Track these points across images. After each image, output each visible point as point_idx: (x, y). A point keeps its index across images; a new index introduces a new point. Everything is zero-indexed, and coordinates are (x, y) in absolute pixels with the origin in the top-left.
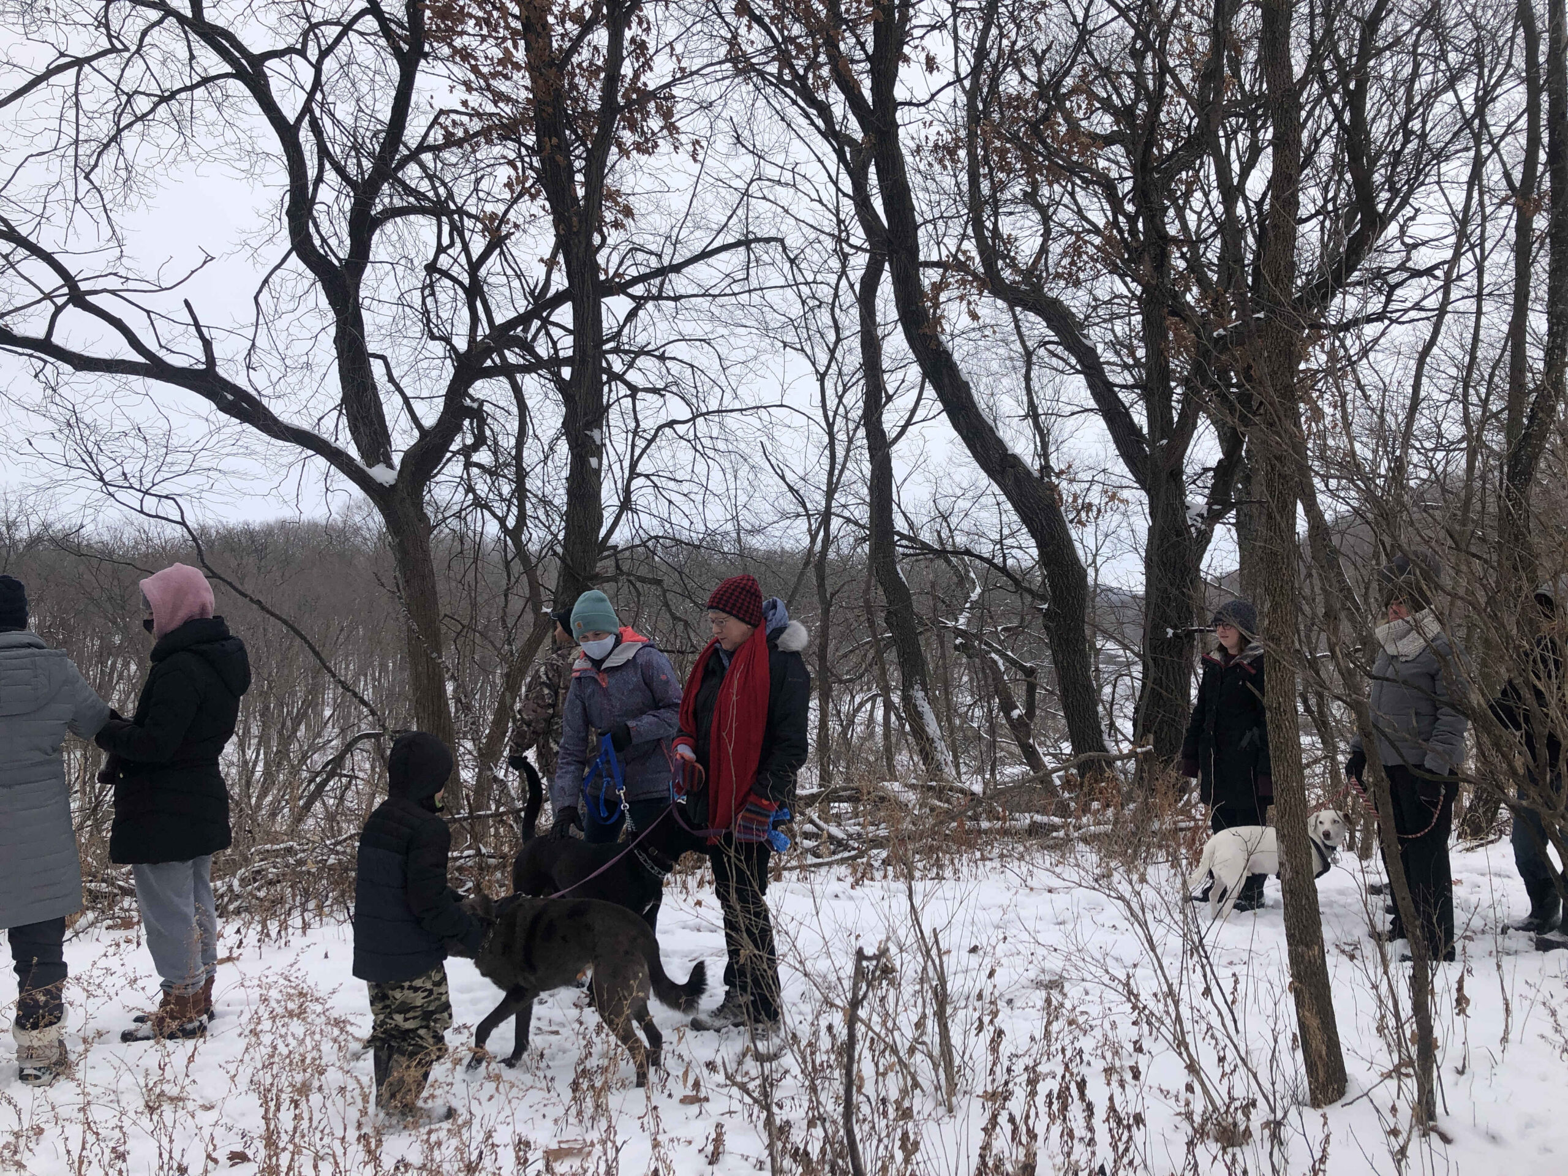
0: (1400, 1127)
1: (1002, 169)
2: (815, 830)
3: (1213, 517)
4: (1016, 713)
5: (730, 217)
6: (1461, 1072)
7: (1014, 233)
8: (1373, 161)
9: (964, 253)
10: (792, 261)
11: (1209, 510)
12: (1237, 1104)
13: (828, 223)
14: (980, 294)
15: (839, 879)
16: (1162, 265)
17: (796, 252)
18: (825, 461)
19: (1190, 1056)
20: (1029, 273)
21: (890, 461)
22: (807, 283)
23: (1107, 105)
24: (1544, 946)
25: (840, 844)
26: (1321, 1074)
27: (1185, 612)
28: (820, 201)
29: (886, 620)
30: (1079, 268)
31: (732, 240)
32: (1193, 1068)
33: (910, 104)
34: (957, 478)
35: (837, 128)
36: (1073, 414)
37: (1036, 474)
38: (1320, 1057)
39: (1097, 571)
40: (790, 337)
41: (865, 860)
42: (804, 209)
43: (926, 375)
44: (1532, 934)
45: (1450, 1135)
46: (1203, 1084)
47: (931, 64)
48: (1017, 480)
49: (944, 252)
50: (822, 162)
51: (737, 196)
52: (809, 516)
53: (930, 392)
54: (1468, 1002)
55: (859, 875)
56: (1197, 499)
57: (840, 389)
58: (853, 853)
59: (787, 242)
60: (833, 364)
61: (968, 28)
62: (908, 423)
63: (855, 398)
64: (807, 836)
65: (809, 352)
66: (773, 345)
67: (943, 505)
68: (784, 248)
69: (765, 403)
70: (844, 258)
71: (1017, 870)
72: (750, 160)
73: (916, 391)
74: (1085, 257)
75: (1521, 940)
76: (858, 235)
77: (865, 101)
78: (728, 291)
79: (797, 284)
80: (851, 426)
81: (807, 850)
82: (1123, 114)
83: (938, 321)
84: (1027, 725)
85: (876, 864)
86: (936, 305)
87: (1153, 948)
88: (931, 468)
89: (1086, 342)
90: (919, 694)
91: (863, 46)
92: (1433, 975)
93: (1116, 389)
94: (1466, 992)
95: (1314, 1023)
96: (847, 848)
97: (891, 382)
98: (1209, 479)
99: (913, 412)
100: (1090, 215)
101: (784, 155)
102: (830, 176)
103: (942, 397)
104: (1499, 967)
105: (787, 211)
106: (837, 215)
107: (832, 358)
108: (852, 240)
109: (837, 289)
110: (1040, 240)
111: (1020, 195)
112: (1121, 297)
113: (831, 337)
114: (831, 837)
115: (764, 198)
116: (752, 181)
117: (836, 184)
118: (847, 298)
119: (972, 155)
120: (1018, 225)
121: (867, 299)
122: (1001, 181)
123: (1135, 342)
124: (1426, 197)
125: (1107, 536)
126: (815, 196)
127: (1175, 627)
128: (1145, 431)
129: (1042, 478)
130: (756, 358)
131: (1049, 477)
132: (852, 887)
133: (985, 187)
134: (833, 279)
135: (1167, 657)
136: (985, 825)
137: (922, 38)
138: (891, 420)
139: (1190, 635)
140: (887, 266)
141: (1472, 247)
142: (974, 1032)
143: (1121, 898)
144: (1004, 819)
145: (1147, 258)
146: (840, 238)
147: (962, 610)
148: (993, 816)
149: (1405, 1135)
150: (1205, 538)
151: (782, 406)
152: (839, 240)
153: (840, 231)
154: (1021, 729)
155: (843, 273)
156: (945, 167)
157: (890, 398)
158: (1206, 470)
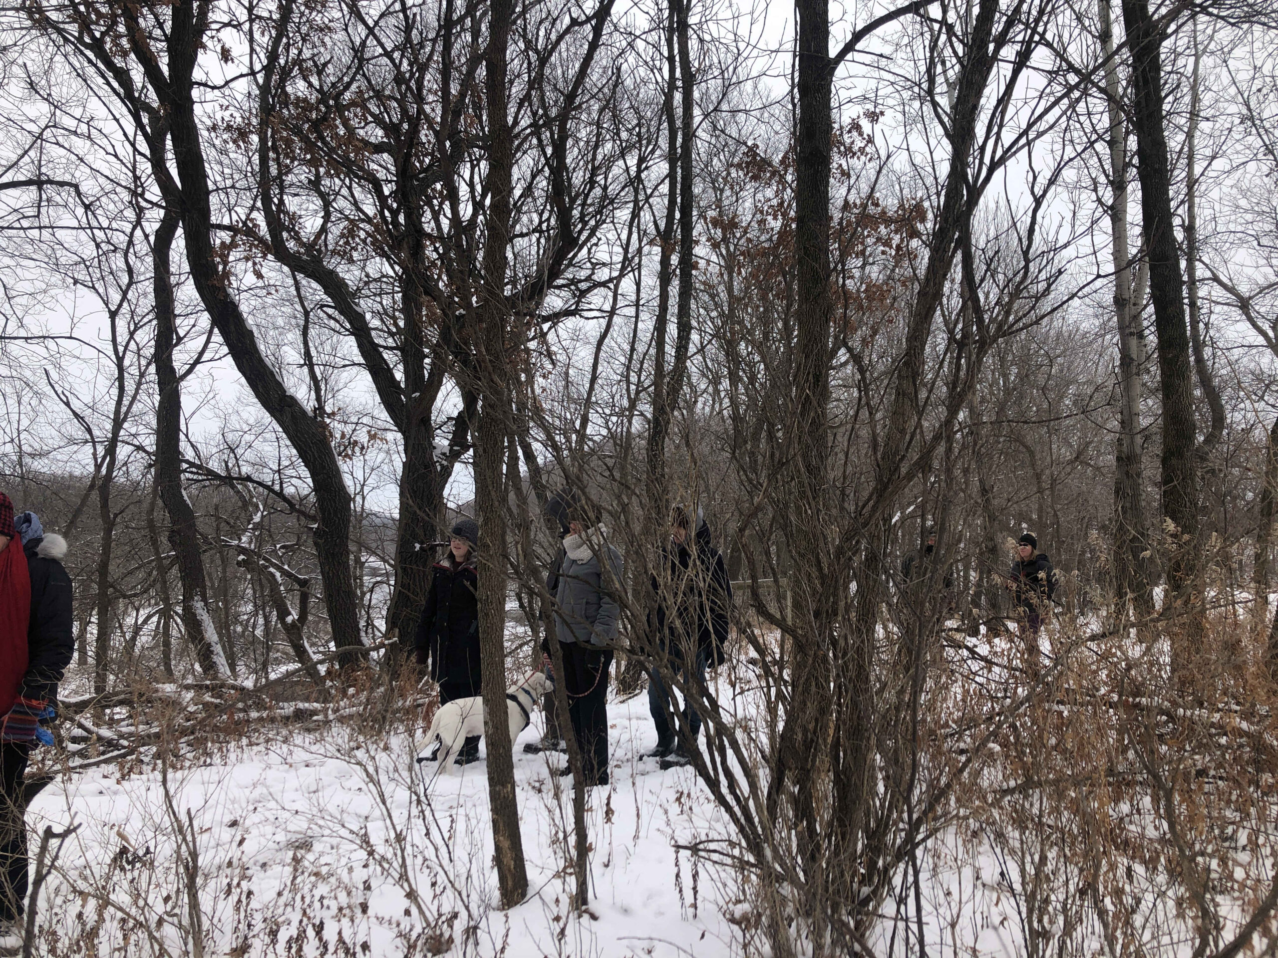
0: (561, 914)
1: (287, 156)
2: (85, 734)
3: (454, 456)
4: (289, 619)
5: (22, 156)
6: (607, 866)
7: (299, 213)
8: (573, 201)
9: (252, 220)
10: (87, 207)
11: (451, 450)
12: (444, 918)
13: (125, 178)
14: (264, 257)
15: (105, 777)
16: (417, 253)
17: (91, 199)
18: (115, 392)
19: (410, 886)
20: (310, 247)
21: (178, 397)
22: (101, 228)
23: (378, 121)
24: (665, 766)
25: (111, 744)
26: (510, 883)
27: (430, 531)
28: (116, 156)
29: (170, 539)
30: (352, 248)
31: (23, 179)
32: (412, 895)
33: (205, 85)
34: (245, 415)
35: (136, 95)
36: (344, 366)
37: (311, 414)
38: (510, 870)
39: (364, 498)
40: (82, 275)
41: (134, 757)
42: (98, 160)
43: (215, 322)
44: (658, 758)
45: (597, 914)
46: (419, 907)
47: (226, 55)
48: (294, 418)
49: (235, 217)
50: (117, 120)
51: (30, 140)
52: (94, 442)
53: (217, 337)
54: (613, 812)
55: (126, 770)
56: (442, 442)
57: (132, 328)
58: (123, 751)
59: (83, 189)
60: (125, 304)
61: (263, 34)
62: (197, 361)
63: (146, 336)
64: (75, 740)
65: (101, 290)
66: (64, 281)
67: (230, 437)
68: (79, 194)
69: (54, 332)
70: (140, 212)
71: (278, 751)
72: (45, 107)
73: (205, 337)
74: (357, 240)
75: (652, 763)
76: (154, 192)
77: (162, 73)
78: (17, 225)
79: (91, 228)
80: (143, 362)
81: (74, 754)
82: (391, 129)
83: (227, 275)
84: (298, 629)
85: (146, 759)
86: (225, 263)
87: (384, 803)
88: (221, 405)
89: (357, 309)
90: (198, 605)
91: (161, 26)
92: (589, 796)
93: (381, 349)
94: (612, 806)
95: (506, 844)
96: (117, 747)
97: (182, 325)
98: (450, 427)
99: (201, 354)
100: (365, 208)
101: (81, 109)
102: (125, 134)
103: (228, 342)
104: (634, 784)
105: (82, 160)
106: (134, 172)
107: (124, 297)
108: (147, 196)
109: (131, 235)
110: (321, 221)
111: (306, 182)
112: (387, 276)
113: (125, 279)
114: (100, 738)
115: (57, 143)
116: (47, 127)
117: (133, 145)
118: (142, 247)
119: (263, 140)
120: (304, 207)
121: (161, 249)
122: (287, 166)
123: (397, 313)
124: (606, 232)
125: (373, 470)
126: (111, 150)
127: (421, 543)
128: (403, 385)
129: (315, 417)
130: (45, 292)
131: (323, 418)
132: (118, 782)
133: (274, 171)
134: (128, 228)
135: (414, 567)
136: (254, 715)
137: (218, 30)
138: (180, 358)
139: (433, 548)
140: (181, 224)
141: (633, 270)
142: (223, 896)
143: (359, 763)
144: (270, 708)
145: (405, 246)
146: (137, 192)
147: (246, 530)
148: (260, 706)
149: (564, 919)
150: (447, 472)
151: (71, 338)
152: (134, 193)
153: (136, 186)
154: (294, 633)
155: (138, 223)
156: (239, 147)
157: (180, 339)
158: (450, 419)
